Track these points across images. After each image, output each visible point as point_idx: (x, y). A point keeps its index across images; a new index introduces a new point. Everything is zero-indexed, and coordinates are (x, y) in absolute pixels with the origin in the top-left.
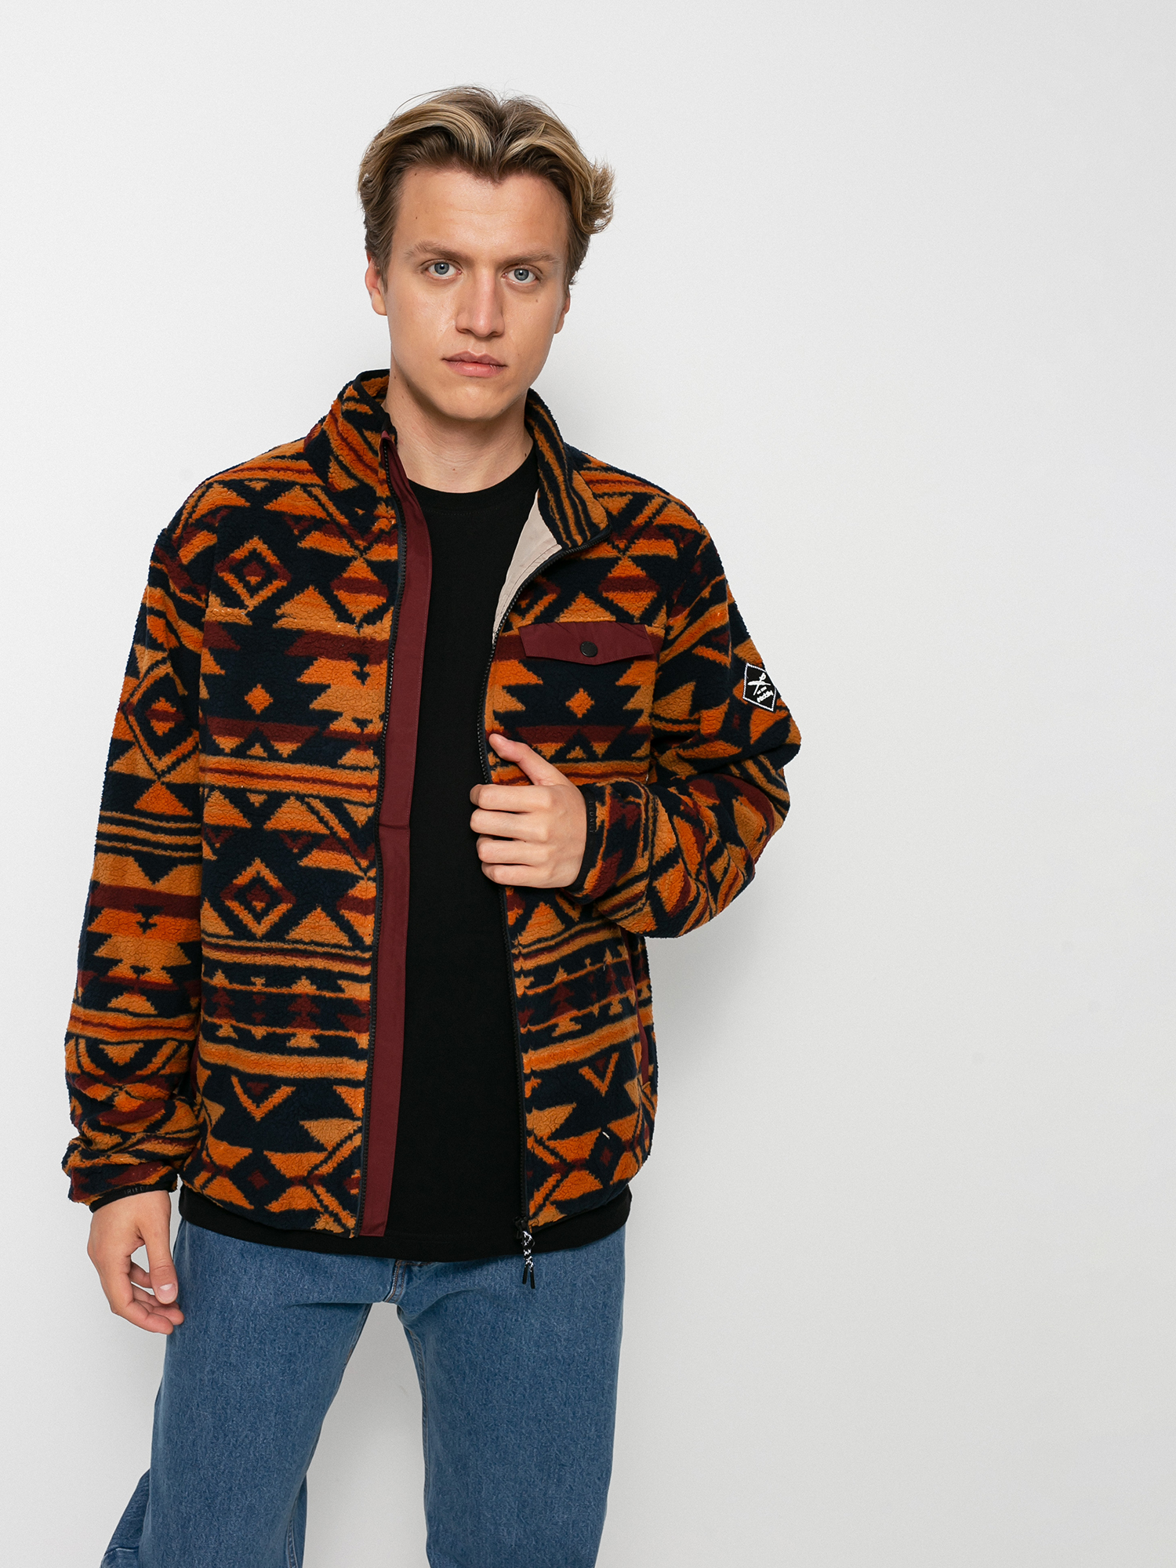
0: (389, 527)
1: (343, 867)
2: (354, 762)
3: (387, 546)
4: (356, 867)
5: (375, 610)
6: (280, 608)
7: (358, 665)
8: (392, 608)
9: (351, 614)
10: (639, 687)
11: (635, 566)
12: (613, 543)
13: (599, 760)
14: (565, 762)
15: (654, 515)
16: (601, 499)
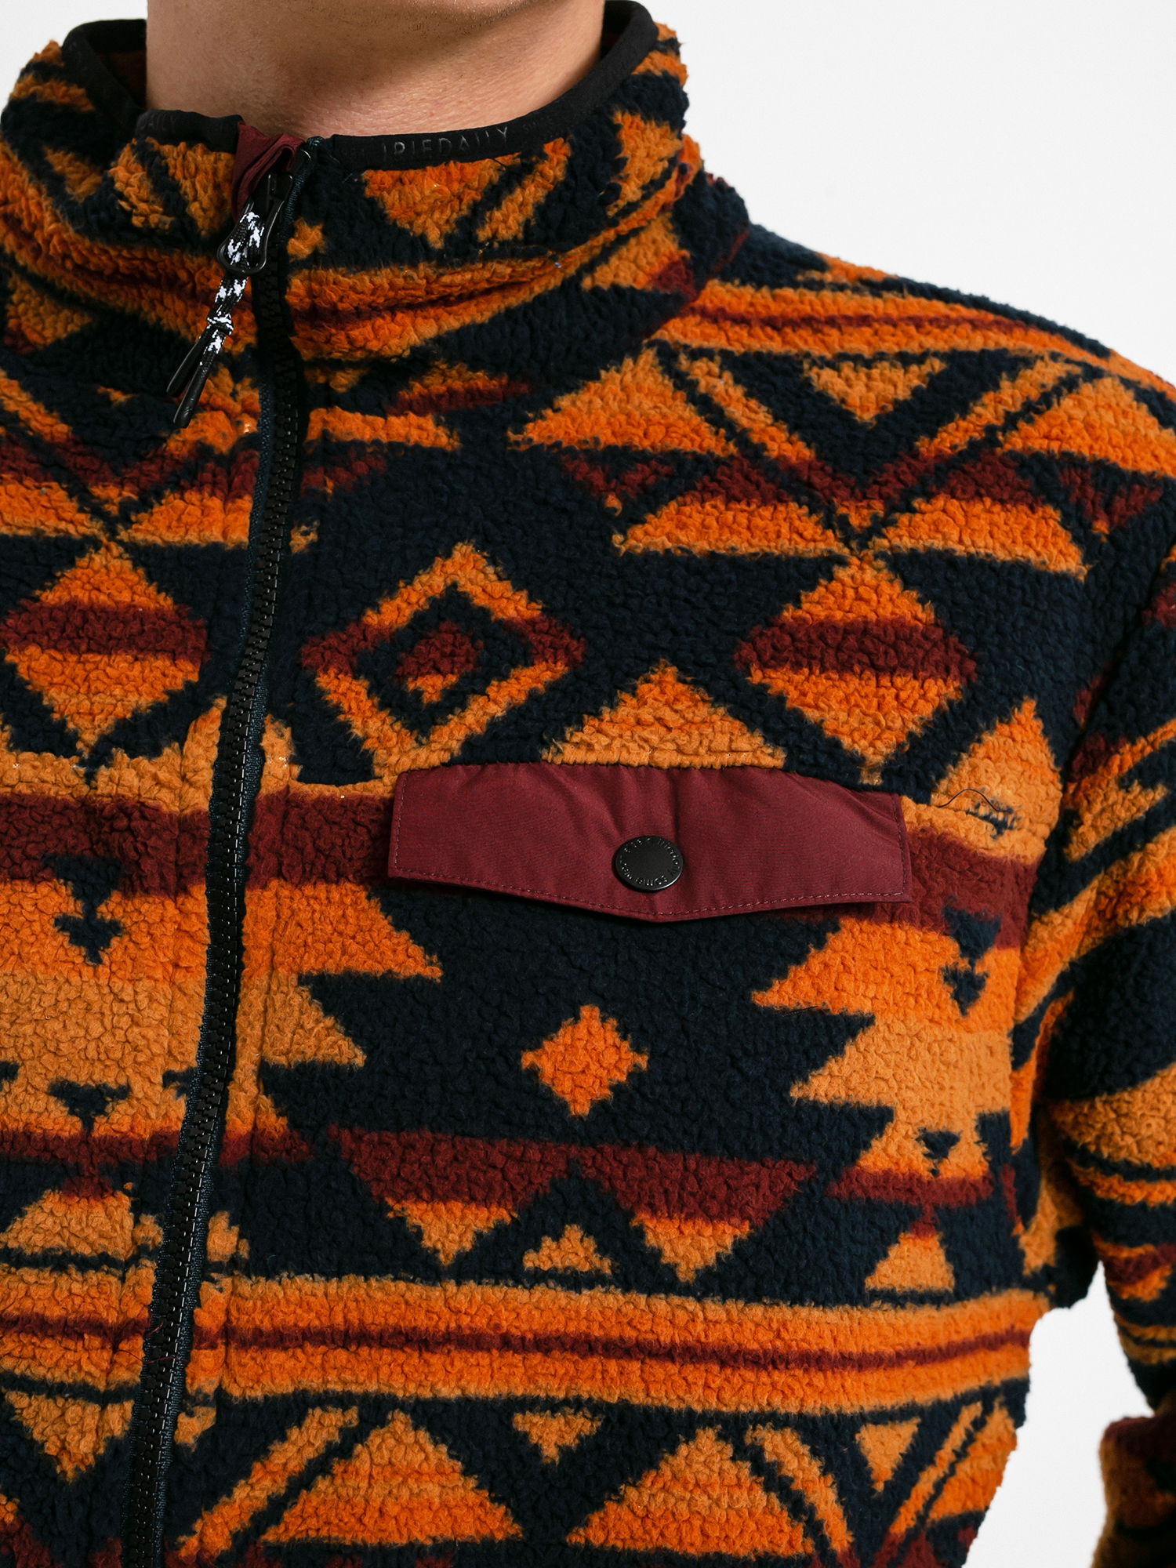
0: (231, 441)
2: (57, 1240)
3: (217, 502)
5: (158, 709)
7: (77, 895)
8: (222, 703)
9: (63, 723)
10: (867, 1022)
11: (898, 587)
12: (831, 511)
13: (686, 1290)
14: (517, 1282)
15: (1011, 421)
16: (827, 374)
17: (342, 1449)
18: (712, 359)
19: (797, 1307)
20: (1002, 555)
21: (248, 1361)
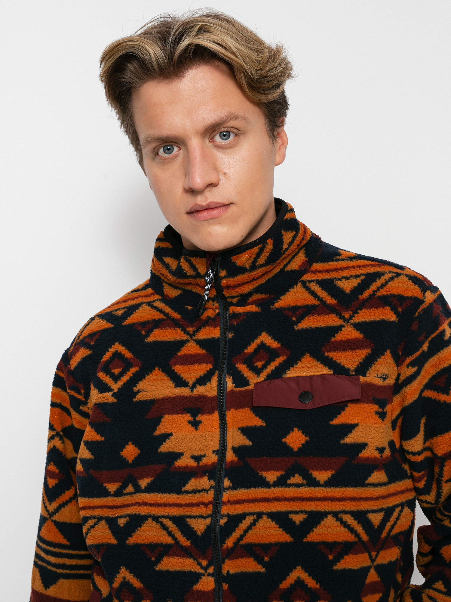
0: (214, 314)
1: (187, 569)
2: (194, 488)
3: (212, 328)
4: (198, 567)
5: (205, 375)
6: (136, 386)
7: (192, 416)
8: (217, 372)
9: (185, 380)
10: (357, 425)
11: (355, 331)
12: (341, 315)
13: (322, 486)
14: (286, 487)
15: (378, 289)
16: (339, 282)
17: (254, 524)
18: (314, 282)
19: (347, 488)
20: (378, 319)
21: (233, 507)
